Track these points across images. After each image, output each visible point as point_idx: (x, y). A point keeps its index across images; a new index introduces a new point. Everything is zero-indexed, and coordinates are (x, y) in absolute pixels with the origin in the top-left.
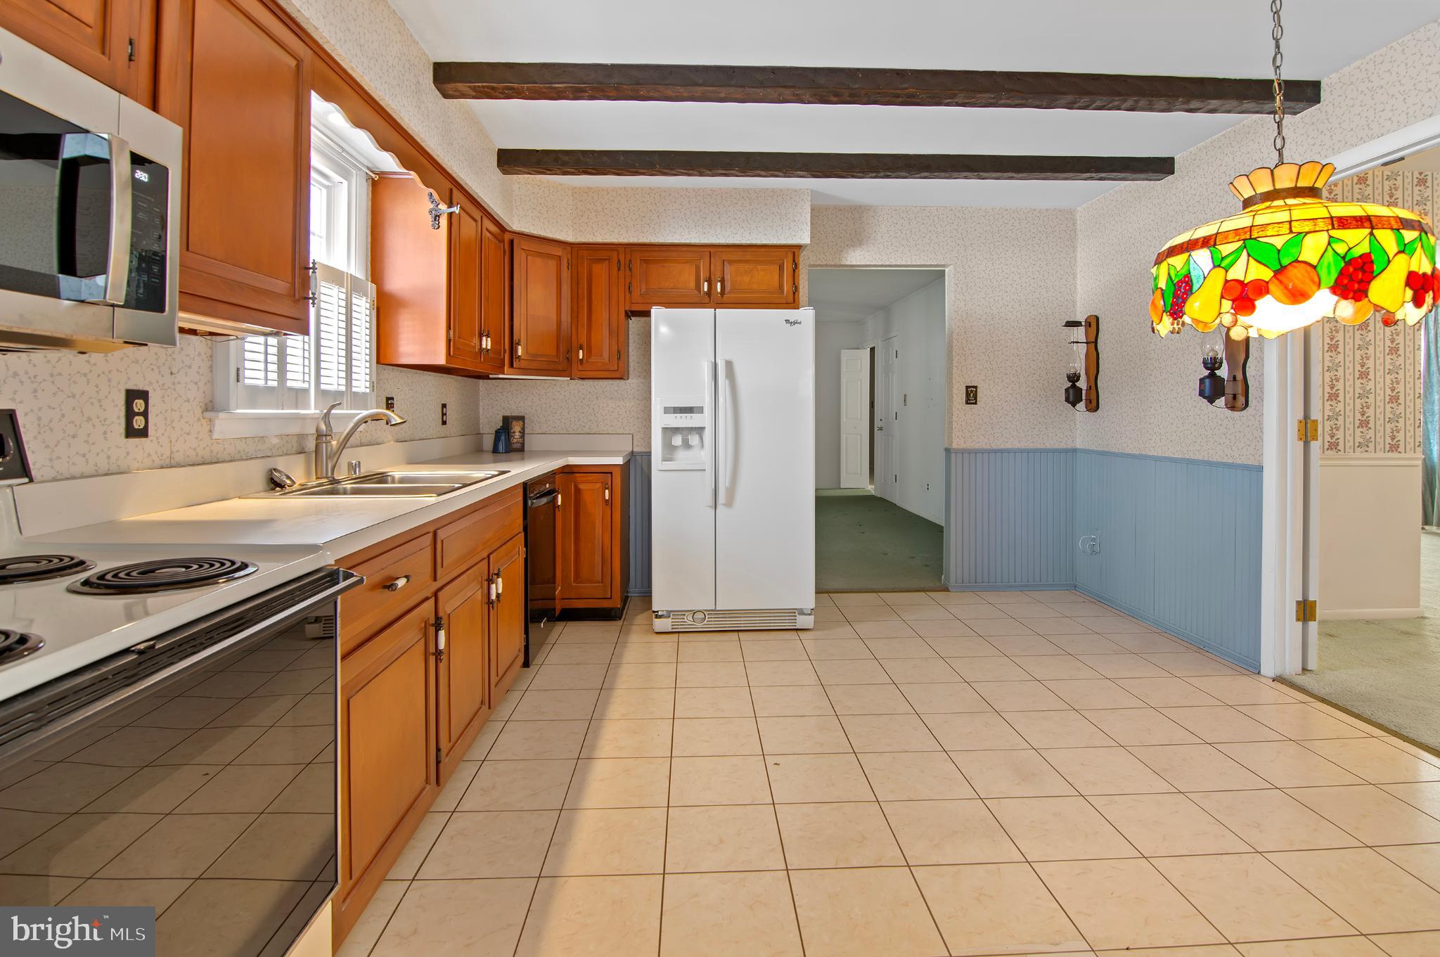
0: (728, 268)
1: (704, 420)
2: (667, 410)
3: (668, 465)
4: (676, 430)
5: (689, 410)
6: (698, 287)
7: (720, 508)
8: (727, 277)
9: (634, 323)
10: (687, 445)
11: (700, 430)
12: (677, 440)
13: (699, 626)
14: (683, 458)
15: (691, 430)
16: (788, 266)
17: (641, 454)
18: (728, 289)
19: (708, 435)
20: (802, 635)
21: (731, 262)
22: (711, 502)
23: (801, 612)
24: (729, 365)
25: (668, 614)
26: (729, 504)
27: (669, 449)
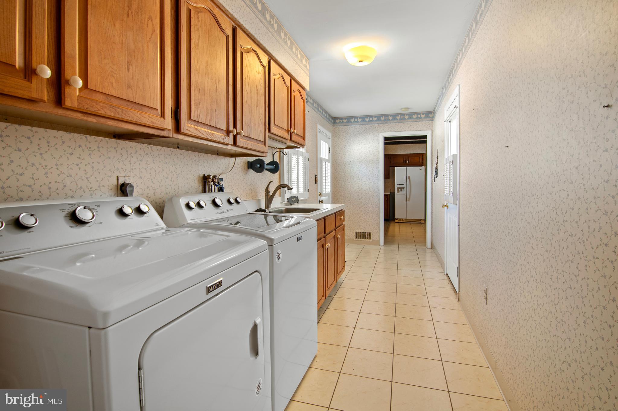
0: (409, 158)
1: (405, 186)
2: (398, 185)
3: (398, 194)
4: (399, 188)
5: (402, 185)
6: (404, 162)
7: (407, 201)
8: (409, 160)
9: (391, 168)
10: (401, 191)
11: (404, 188)
12: (400, 190)
13: (403, 222)
14: (401, 193)
15: (402, 188)
16: (421, 157)
17: (392, 193)
18: (409, 162)
19: (405, 189)
20: (422, 224)
21: (410, 157)
22: (405, 200)
23: (422, 220)
24: (409, 177)
25: (398, 219)
26: (409, 201)
27: (398, 191)
